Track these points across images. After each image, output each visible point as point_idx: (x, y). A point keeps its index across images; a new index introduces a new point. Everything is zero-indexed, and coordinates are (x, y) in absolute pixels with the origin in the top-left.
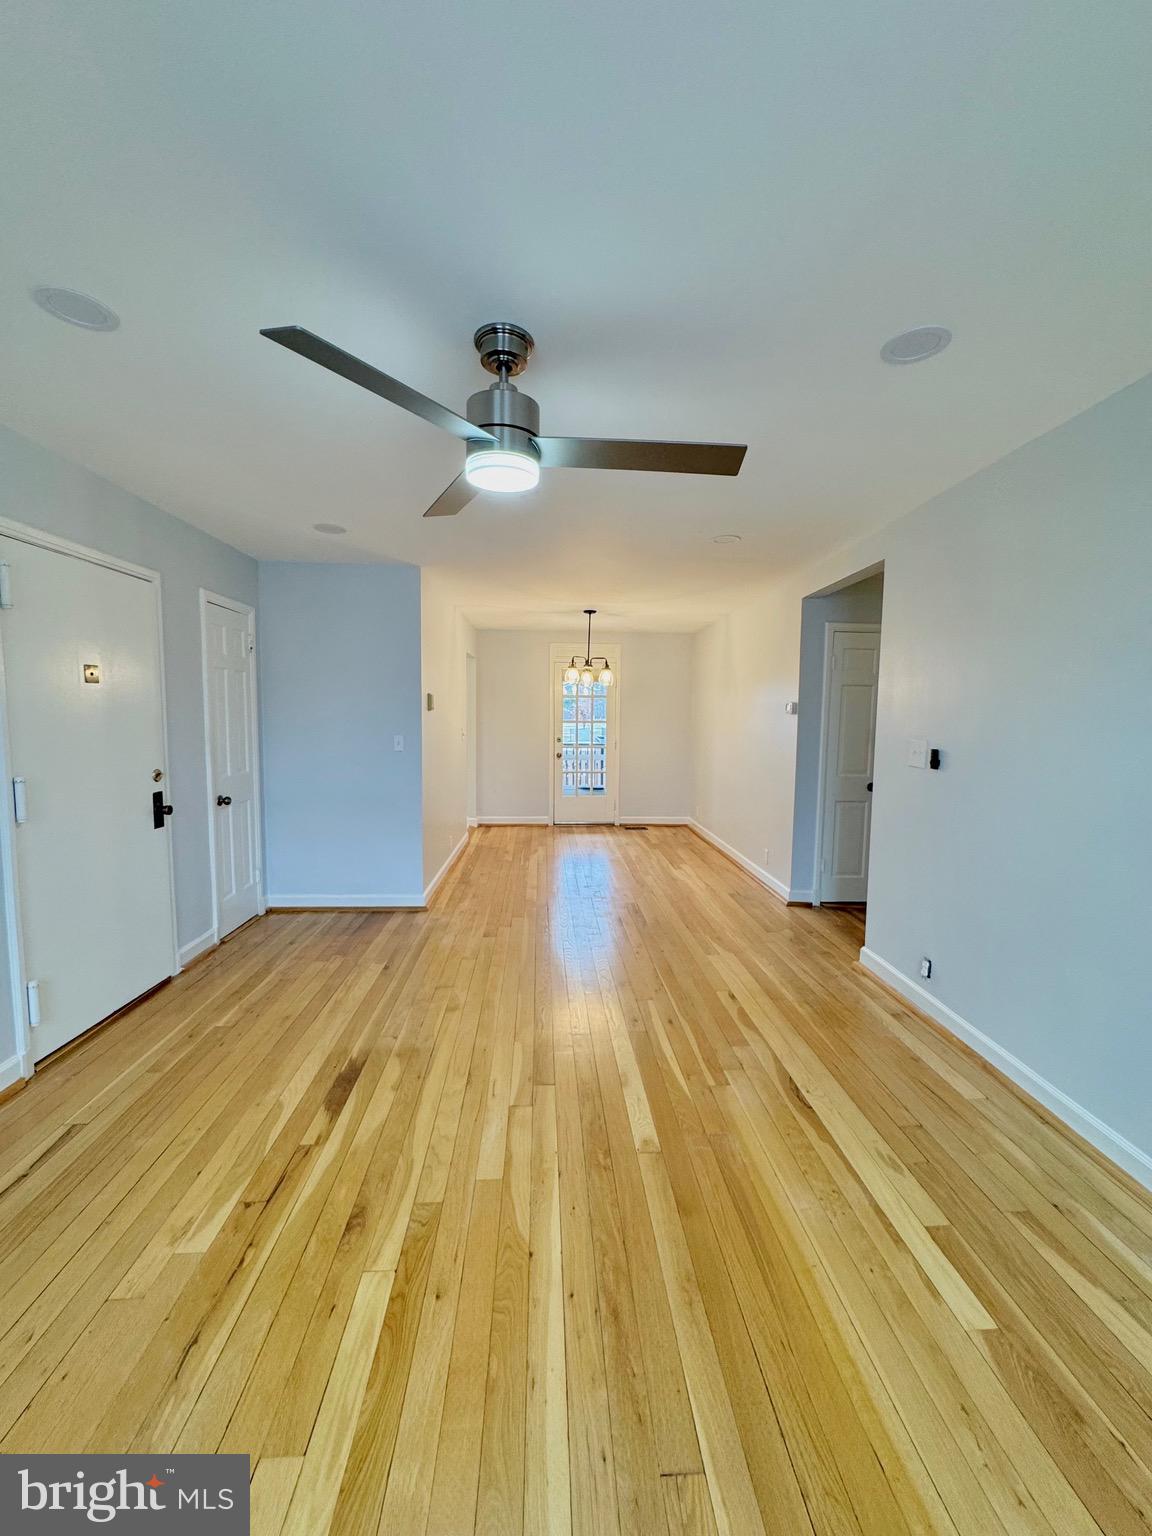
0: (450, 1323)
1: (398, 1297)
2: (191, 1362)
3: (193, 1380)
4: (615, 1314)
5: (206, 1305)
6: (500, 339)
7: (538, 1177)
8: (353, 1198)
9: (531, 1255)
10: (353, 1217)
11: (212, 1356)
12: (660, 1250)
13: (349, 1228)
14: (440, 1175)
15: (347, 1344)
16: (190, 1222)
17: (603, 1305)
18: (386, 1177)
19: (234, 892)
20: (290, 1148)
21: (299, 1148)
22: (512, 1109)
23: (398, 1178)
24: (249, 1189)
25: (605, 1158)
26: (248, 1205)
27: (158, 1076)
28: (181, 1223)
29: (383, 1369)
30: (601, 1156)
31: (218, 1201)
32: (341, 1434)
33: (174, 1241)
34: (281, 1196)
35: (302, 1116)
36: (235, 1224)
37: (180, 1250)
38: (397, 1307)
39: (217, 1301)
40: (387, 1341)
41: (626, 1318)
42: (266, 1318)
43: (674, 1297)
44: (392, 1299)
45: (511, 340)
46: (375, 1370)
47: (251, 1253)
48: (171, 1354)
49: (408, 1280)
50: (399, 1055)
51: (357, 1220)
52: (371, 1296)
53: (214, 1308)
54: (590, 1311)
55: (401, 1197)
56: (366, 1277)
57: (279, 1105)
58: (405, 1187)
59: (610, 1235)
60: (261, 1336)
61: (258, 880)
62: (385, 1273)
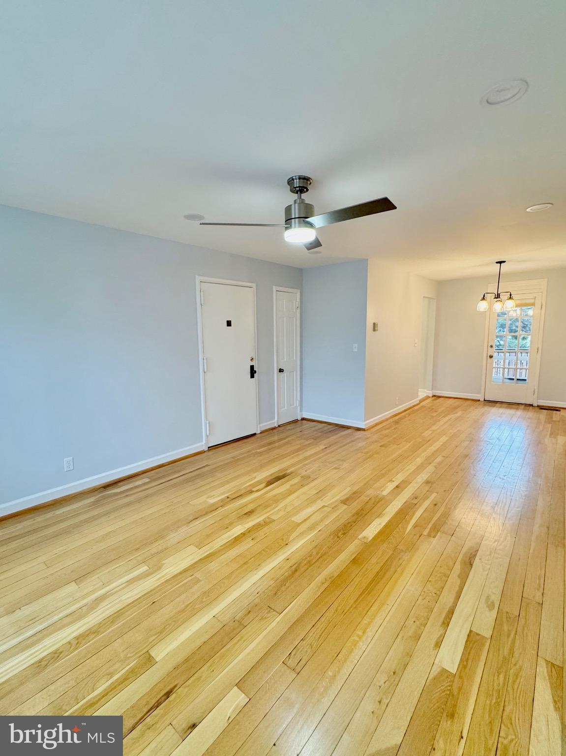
0: (249, 546)
1: (243, 534)
2: (193, 522)
3: (191, 525)
4: (296, 571)
5: (204, 513)
6: (295, 182)
7: (311, 528)
8: (253, 508)
9: (287, 544)
10: (249, 512)
11: (197, 523)
12: (330, 566)
13: (245, 514)
14: (282, 513)
15: (224, 536)
16: (214, 495)
17: (295, 566)
18: (267, 507)
19: (286, 408)
20: (248, 489)
21: (251, 490)
22: (324, 506)
23: (269, 509)
24: (230, 495)
25: (342, 534)
26: (228, 498)
27: (233, 459)
28: (212, 495)
29: (227, 545)
30: (341, 533)
31: (222, 494)
32: (209, 550)
33: (208, 498)
34: (237, 499)
35: (259, 482)
36: (222, 500)
37: (207, 500)
38: (242, 535)
39: (206, 513)
40: (232, 541)
41: (297, 574)
42: (213, 522)
43: (320, 578)
44: (241, 534)
45: (299, 181)
46: (225, 544)
47: (221, 508)
48: (191, 518)
49: (249, 532)
50: (302, 477)
51: (249, 513)
52: (238, 530)
53: (204, 515)
54: (290, 565)
55: (266, 513)
56: (240, 526)
57: (255, 477)
58: (269, 512)
59: (317, 554)
60: (208, 525)
61: (298, 405)
62: (245, 527)
